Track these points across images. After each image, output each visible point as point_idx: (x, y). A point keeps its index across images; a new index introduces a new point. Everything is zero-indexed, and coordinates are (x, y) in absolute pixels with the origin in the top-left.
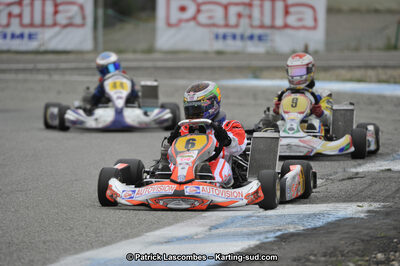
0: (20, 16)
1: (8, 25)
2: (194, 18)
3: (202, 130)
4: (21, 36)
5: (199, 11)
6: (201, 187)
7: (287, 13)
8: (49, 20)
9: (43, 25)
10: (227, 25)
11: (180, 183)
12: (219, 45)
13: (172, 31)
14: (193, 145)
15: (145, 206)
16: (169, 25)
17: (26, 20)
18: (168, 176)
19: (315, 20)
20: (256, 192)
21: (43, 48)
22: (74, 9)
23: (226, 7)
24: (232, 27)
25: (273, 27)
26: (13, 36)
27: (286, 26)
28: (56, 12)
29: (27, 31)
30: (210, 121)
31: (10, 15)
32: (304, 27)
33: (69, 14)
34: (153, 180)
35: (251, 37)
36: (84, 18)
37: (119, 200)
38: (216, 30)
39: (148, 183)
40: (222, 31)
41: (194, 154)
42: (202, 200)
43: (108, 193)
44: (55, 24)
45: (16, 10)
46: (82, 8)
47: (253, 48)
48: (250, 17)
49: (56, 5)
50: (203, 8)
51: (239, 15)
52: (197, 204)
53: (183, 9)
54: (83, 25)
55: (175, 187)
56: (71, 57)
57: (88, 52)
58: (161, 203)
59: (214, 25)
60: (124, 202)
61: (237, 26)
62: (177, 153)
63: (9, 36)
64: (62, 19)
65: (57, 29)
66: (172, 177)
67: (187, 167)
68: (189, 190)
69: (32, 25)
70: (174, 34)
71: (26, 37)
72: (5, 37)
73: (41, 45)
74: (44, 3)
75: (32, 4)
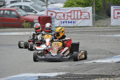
0: (71, 16)
1: (67, 19)
4: (71, 22)
8: (79, 17)
9: (77, 19)
13: (116, 19)
17: (73, 17)
26: (69, 22)
28: (81, 15)
29: (73, 21)
31: (68, 16)
33: (85, 15)
36: (89, 16)
44: (81, 18)
46: (89, 13)
49: (81, 13)
53: (118, 13)
56: (87, 28)
63: (67, 22)
64: (83, 17)
65: (81, 20)
69: (74, 19)
70: (116, 21)
71: (72, 22)
72: (66, 22)
73: (77, 25)
74: (77, 12)
75: (74, 13)
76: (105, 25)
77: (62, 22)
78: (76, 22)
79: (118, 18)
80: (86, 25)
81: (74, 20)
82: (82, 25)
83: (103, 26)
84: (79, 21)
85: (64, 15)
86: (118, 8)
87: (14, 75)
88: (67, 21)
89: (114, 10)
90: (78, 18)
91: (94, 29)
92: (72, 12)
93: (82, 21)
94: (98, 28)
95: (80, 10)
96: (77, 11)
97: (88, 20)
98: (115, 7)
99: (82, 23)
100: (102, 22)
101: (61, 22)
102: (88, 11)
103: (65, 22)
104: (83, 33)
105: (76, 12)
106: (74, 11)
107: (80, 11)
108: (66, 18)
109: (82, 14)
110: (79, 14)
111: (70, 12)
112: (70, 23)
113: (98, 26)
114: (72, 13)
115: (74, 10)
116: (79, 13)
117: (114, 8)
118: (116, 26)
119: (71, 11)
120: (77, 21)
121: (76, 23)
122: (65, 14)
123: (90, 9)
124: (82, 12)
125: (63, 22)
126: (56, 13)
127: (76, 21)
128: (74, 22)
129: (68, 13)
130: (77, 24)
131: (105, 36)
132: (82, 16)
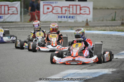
2: (52, 11)
3: (80, 41)
5: (53, 9)
6: (80, 58)
7: (81, 9)
8: (6, 12)
10: (62, 14)
11: (74, 57)
12: (60, 20)
13: (45, 15)
14: (78, 46)
15: (64, 64)
16: (44, 13)
18: (70, 55)
19: (90, 12)
20: (96, 59)
21: (5, 21)
22: (14, 9)
23: (62, 8)
24: (64, 14)
25: (76, 14)
27: (80, 14)
28: (9, 10)
30: (83, 39)
32: (86, 14)
33: (13, 10)
34: (66, 56)
35: (70, 17)
36: (17, 11)
37: (56, 62)
38: (59, 15)
39: (65, 57)
40: (60, 15)
41: (78, 48)
42: (81, 62)
43: (53, 60)
44: (8, 13)
46: (17, 8)
47: (70, 20)
48: (69, 11)
49: (8, 8)
50: (54, 8)
51: (66, 10)
52: (79, 63)
53: (48, 9)
54: (17, 14)
55: (72, 58)
56: (14, 23)
57: (19, 22)
58: (69, 63)
59: (58, 13)
60: (58, 63)
61: (65, 14)
62: (73, 48)
64: (10, 12)
65: (9, 15)
66: (72, 55)
67: (76, 52)
68: (76, 59)
69: (1, 14)
70: (46, 16)
73: (4, 20)
74: (5, 7)
78: (4, 17)
79: (48, 13)
80: (13, 21)
82: (10, 21)
84: (6, 16)
86: (47, 3)
89: (44, 5)
93: (9, 17)
95: (7, 4)
96: (5, 6)
97: (17, 15)
98: (44, 1)
102: (16, 6)
105: (3, 7)
106: (1, 6)
107: (8, 6)
109: (10, 8)
116: (6, 8)
117: (44, 3)
118: (46, 22)
121: (3, 18)
123: (18, 4)
124: (9, 6)
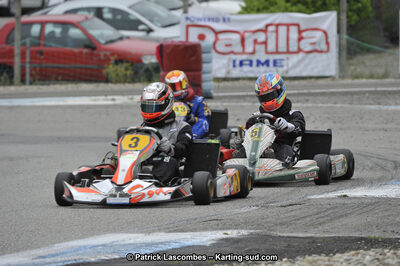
0: (265, 43)
1: (253, 53)
4: (267, 63)
8: (293, 47)
9: (288, 52)
17: (271, 47)
22: (319, 35)
26: (259, 63)
28: (300, 39)
29: (271, 58)
31: (255, 41)
33: (313, 40)
36: (327, 43)
44: (300, 50)
45: (261, 37)
46: (325, 33)
49: (300, 32)
63: (255, 63)
64: (306, 45)
65: (301, 55)
69: (277, 52)
71: (271, 64)
72: (251, 64)
73: (287, 72)
74: (288, 30)
75: (277, 31)
76: (381, 71)
77: (237, 63)
78: (284, 63)
80: (315, 73)
81: (277, 57)
82: (304, 74)
83: (372, 76)
84: (295, 59)
85: (243, 40)
87: (76, 238)
88: (254, 58)
90: (291, 49)
91: (344, 86)
92: (271, 28)
93: (303, 59)
94: (357, 81)
95: (295, 22)
96: (288, 25)
97: (324, 56)
99: (302, 65)
100: (369, 62)
101: (234, 62)
102: (324, 26)
103: (248, 62)
104: (307, 101)
105: (282, 30)
106: (277, 25)
107: (298, 25)
108: (249, 48)
109: (304, 34)
110: (294, 35)
111: (265, 30)
112: (263, 64)
113: (357, 77)
114: (269, 34)
115: (277, 22)
119: (267, 26)
120: (288, 59)
121: (282, 66)
122: (247, 35)
123: (328, 20)
124: (302, 28)
125: (241, 64)
126: (217, 33)
127: (282, 60)
128: (275, 62)
129: (255, 32)
130: (285, 68)
131: (380, 110)
132: (303, 42)
